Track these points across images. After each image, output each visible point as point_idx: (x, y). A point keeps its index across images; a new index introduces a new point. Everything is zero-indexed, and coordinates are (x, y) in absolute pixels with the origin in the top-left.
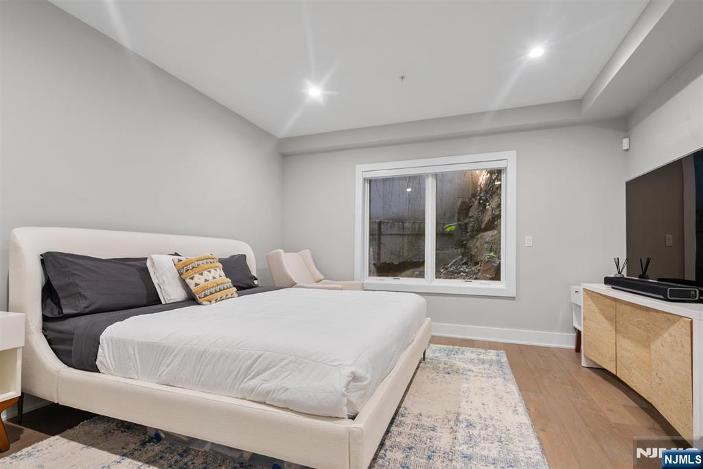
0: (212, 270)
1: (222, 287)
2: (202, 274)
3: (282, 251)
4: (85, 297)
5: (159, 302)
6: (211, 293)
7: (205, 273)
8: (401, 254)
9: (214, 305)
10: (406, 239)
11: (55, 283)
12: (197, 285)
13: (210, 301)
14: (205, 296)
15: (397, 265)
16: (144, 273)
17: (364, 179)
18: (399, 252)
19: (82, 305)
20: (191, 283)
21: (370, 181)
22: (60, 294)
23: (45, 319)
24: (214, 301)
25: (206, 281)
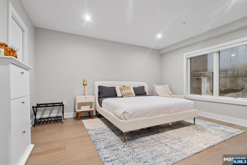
0: (129, 90)
1: (129, 94)
2: (124, 91)
3: (155, 85)
4: (103, 94)
5: (117, 96)
6: (126, 95)
7: (125, 90)
8: (226, 86)
9: (126, 98)
10: (228, 79)
11: (100, 91)
12: (123, 93)
13: (125, 97)
14: (124, 96)
15: (224, 90)
16: (115, 90)
17: (187, 58)
18: (224, 85)
19: (103, 96)
20: (122, 92)
21: (190, 58)
22: (101, 94)
23: (98, 98)
24: (126, 97)
25: (125, 92)
